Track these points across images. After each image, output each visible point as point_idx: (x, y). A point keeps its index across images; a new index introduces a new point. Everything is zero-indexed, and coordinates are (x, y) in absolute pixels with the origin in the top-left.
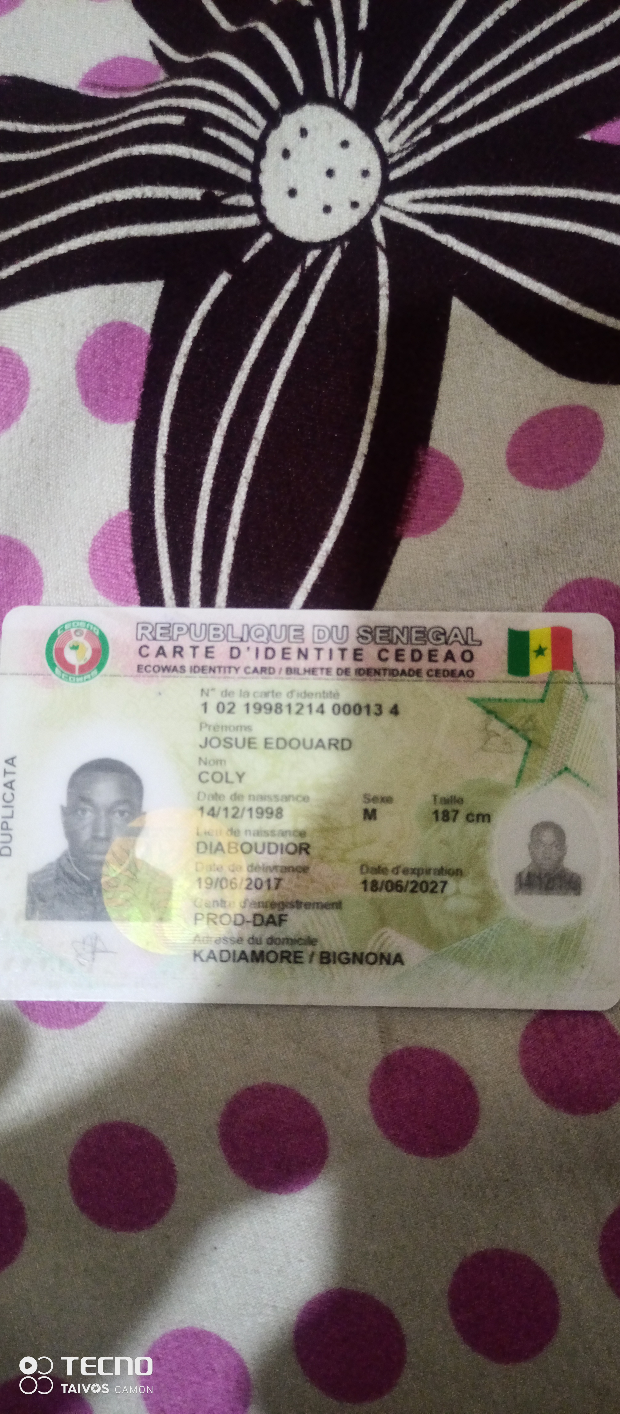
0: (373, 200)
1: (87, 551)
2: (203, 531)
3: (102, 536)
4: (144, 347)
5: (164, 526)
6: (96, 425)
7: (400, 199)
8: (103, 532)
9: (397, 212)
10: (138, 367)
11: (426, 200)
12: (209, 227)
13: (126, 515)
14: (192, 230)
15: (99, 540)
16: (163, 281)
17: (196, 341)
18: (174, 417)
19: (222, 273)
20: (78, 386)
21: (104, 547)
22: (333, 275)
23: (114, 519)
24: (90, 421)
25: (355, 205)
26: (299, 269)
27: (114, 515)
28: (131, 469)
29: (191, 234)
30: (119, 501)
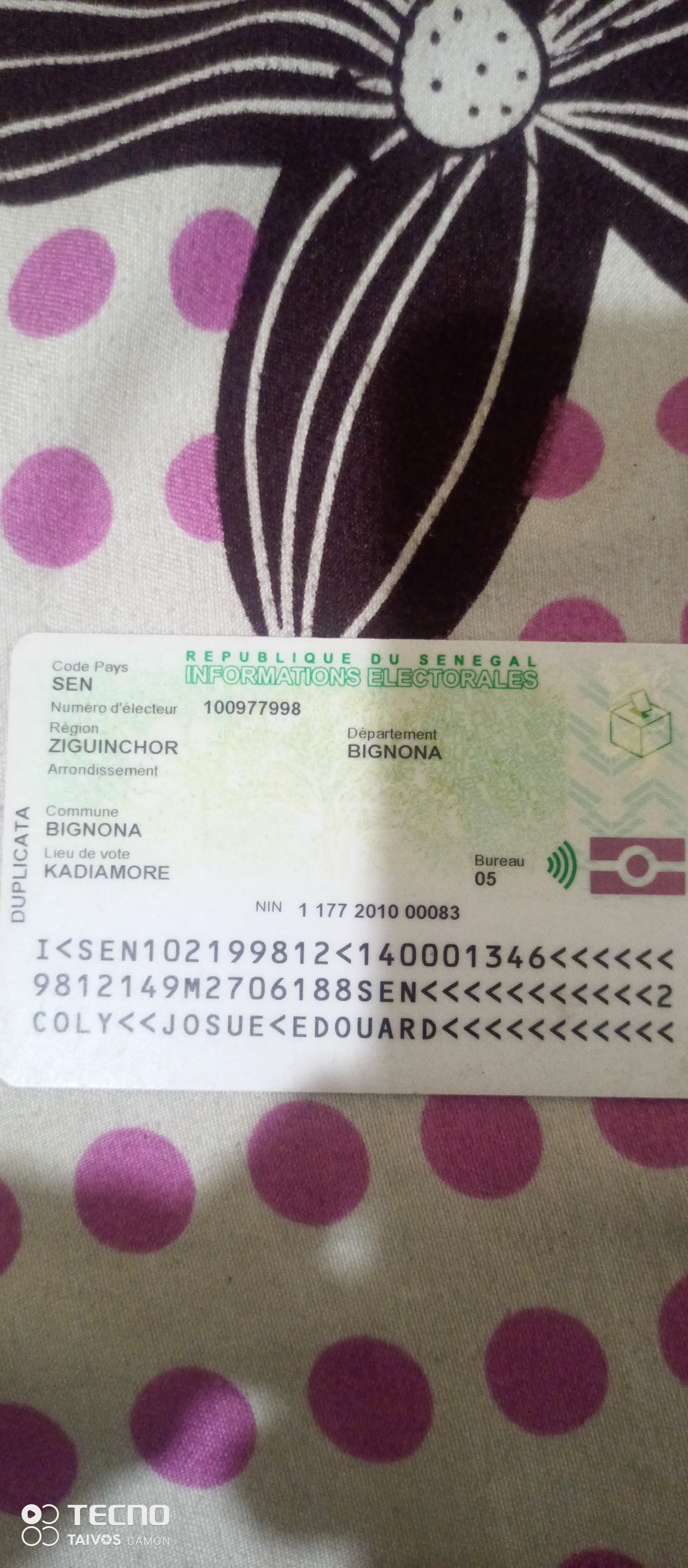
0: (527, 107)
1: (164, 475)
2: (300, 465)
3: (182, 460)
4: (248, 244)
5: (254, 455)
6: (185, 330)
7: (560, 110)
8: (183, 456)
9: (554, 125)
10: (240, 267)
11: (590, 114)
12: (339, 112)
13: (211, 439)
14: (320, 113)
15: (179, 464)
16: (280, 169)
17: (309, 246)
18: (274, 332)
19: (345, 169)
20: (172, 281)
21: (184, 473)
22: (474, 188)
23: (197, 443)
24: (179, 324)
25: (506, 110)
26: (435, 176)
27: (197, 437)
28: (220, 387)
29: (318, 117)
30: (204, 423)
